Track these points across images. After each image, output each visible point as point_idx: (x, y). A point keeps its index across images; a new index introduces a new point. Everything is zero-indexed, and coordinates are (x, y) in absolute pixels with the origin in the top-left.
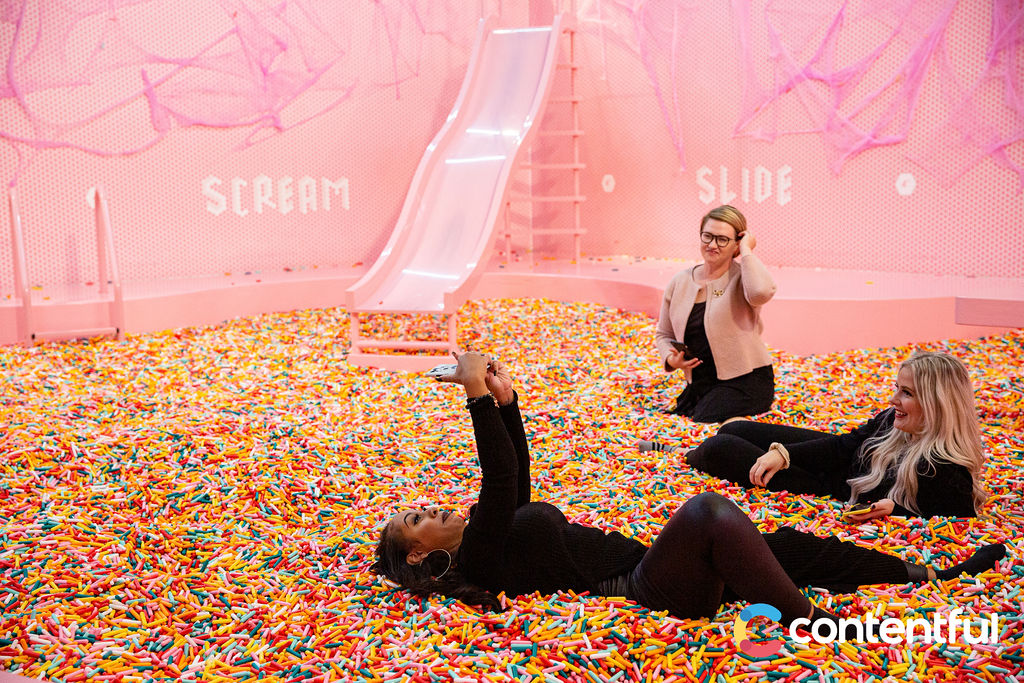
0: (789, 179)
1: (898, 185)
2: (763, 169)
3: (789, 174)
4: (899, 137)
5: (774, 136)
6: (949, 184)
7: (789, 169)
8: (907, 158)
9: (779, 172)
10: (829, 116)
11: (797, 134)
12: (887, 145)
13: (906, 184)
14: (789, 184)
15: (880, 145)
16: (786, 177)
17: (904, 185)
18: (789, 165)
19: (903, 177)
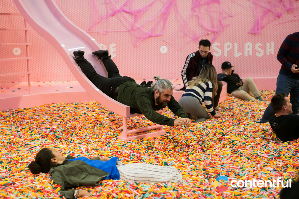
0: (115, 48)
1: (161, 50)
2: (103, 45)
3: (115, 47)
4: (160, 33)
5: (107, 32)
6: (180, 49)
7: (115, 45)
8: (164, 41)
9: (110, 46)
10: (131, 26)
11: (118, 32)
12: (156, 36)
13: (164, 50)
14: (115, 50)
15: (153, 36)
16: (113, 48)
17: (163, 50)
18: (115, 43)
19: (163, 47)
